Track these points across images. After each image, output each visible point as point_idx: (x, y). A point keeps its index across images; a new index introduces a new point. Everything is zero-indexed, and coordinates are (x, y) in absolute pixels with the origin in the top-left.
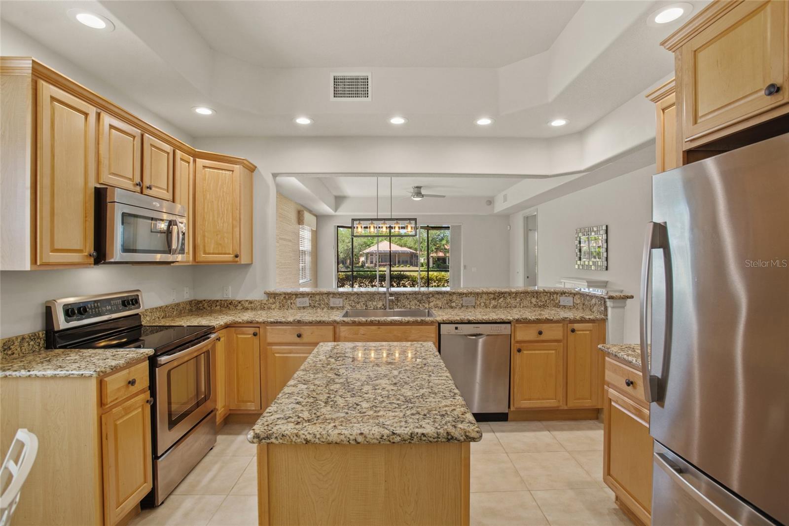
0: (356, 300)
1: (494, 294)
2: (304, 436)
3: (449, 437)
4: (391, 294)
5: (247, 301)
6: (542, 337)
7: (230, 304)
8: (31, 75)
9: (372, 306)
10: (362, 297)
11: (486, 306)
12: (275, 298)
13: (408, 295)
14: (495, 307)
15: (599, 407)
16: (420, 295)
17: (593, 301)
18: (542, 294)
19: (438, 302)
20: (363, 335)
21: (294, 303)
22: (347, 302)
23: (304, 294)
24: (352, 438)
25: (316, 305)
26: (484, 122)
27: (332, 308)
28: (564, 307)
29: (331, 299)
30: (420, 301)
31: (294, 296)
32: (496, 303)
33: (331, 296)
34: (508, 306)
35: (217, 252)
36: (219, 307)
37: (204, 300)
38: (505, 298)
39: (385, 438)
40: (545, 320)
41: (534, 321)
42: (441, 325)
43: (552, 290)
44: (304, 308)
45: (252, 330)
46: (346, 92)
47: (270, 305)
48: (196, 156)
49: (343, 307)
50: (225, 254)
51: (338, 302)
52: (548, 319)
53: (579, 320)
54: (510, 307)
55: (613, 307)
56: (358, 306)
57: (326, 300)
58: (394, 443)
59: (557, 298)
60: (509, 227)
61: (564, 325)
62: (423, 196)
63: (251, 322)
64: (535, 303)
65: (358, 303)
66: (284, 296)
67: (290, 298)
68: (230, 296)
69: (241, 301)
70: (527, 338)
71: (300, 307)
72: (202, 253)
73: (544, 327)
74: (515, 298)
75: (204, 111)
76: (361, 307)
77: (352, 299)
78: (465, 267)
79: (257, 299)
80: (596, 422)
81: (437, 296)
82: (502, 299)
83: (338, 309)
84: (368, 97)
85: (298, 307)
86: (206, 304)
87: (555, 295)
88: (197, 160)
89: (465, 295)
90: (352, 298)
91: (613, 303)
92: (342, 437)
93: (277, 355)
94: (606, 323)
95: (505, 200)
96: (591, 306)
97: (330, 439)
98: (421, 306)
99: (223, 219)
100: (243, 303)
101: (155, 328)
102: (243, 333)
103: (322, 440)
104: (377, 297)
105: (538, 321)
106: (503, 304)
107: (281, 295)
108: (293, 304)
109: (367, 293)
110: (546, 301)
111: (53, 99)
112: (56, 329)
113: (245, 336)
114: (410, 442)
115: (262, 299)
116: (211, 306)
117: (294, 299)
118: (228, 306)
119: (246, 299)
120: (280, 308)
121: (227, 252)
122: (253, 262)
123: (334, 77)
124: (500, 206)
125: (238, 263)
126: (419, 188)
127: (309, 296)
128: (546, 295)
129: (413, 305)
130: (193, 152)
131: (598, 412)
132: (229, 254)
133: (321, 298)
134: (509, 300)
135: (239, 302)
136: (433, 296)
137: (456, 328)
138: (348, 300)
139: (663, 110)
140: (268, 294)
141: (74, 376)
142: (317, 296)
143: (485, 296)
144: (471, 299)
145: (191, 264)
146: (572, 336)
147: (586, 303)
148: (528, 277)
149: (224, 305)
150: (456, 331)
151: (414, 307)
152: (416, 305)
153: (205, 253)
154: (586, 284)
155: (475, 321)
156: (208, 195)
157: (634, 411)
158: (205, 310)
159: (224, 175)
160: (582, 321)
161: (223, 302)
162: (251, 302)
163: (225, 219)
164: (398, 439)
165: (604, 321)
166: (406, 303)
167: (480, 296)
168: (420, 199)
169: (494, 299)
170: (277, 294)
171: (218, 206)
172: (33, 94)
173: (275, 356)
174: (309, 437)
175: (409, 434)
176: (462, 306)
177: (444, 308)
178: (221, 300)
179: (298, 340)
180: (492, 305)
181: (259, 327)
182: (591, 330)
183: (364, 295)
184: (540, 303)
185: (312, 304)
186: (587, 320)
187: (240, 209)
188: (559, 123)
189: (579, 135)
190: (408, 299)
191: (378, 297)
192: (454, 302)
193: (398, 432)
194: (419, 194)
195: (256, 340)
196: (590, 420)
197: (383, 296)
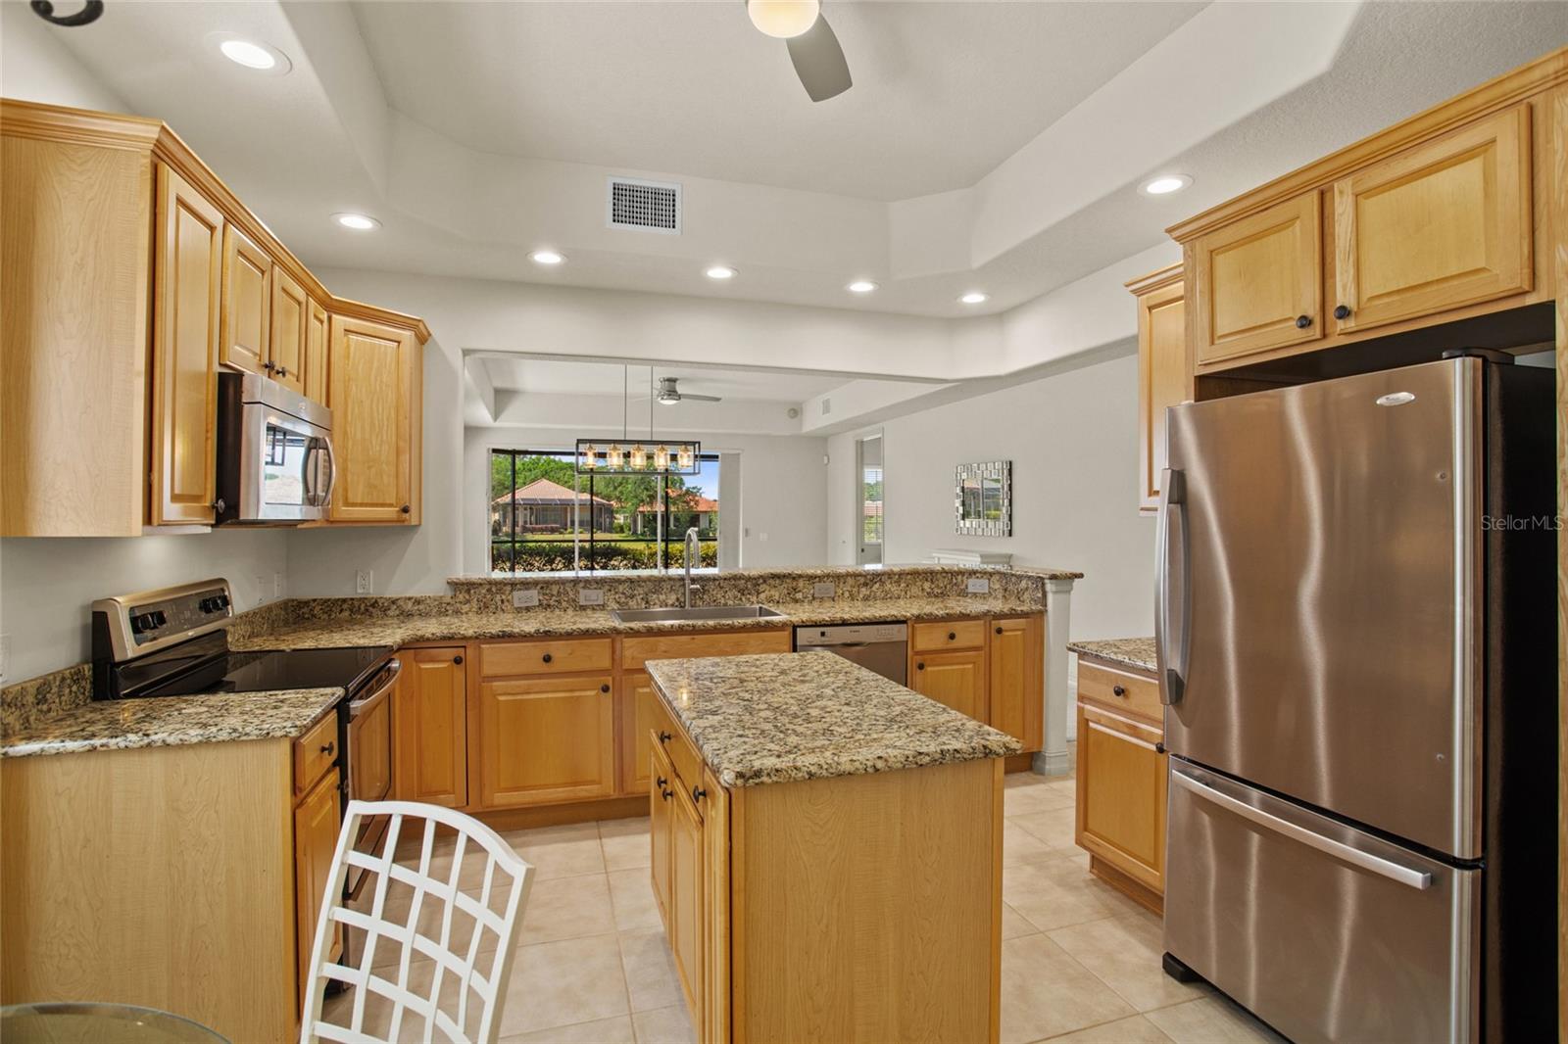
0: (629, 592)
1: (865, 576)
2: (806, 769)
3: (987, 751)
4: (694, 580)
5: (410, 599)
6: (955, 644)
7: (373, 606)
8: (149, 152)
9: (657, 601)
10: (639, 586)
11: (852, 597)
12: (468, 591)
13: (722, 582)
14: (866, 599)
15: (1035, 750)
16: (743, 582)
17: (1023, 584)
18: (939, 576)
19: (773, 592)
20: (665, 652)
21: (508, 601)
22: (611, 596)
23: (528, 584)
24: (869, 764)
25: (552, 602)
26: (862, 287)
27: (583, 608)
28: (975, 595)
29: (581, 591)
30: (742, 592)
31: (509, 588)
32: (868, 593)
33: (582, 585)
34: (887, 597)
35: (369, 501)
36: (346, 614)
37: (315, 600)
38: (883, 583)
39: (911, 759)
40: (959, 616)
41: (943, 617)
42: (798, 629)
43: (956, 569)
44: (528, 609)
45: (451, 653)
46: (635, 215)
47: (458, 605)
48: (332, 307)
49: (603, 606)
50: (383, 505)
51: (596, 596)
52: (963, 614)
53: (1007, 615)
54: (891, 598)
55: (1055, 593)
56: (632, 603)
57: (571, 593)
58: (921, 765)
59: (962, 581)
60: (826, 458)
61: (985, 622)
62: (679, 397)
63: (451, 638)
64: (929, 590)
65: (632, 597)
66: (488, 587)
67: (500, 591)
68: (371, 591)
69: (397, 600)
70: (932, 647)
71: (520, 608)
72: (341, 504)
73: (957, 627)
74: (898, 582)
75: (356, 222)
76: (638, 604)
77: (621, 591)
78: (747, 532)
79: (431, 595)
80: (1031, 774)
81: (771, 581)
82: (877, 585)
83: (594, 609)
84: (674, 227)
85: (516, 609)
86: (318, 608)
87: (960, 577)
88: (334, 316)
89: (817, 579)
90: (621, 588)
91: (1057, 585)
92: (857, 764)
93: (501, 698)
94: (1045, 618)
95: (827, 409)
96: (1018, 593)
97: (842, 768)
98: (744, 599)
99: (380, 438)
100: (400, 603)
101: (242, 655)
102: (433, 660)
103: (831, 771)
104: (666, 586)
105: (949, 618)
106: (878, 594)
107: (481, 584)
108: (506, 603)
109: (649, 579)
110: (946, 587)
111: (180, 201)
112: (118, 658)
113: (436, 666)
114: (941, 763)
115: (442, 594)
116: (329, 612)
117: (507, 592)
118: (367, 610)
119: (408, 595)
120: (480, 611)
121: (388, 502)
122: (423, 523)
123: (614, 184)
124: (814, 421)
125: (406, 523)
126: (673, 381)
127: (538, 587)
128: (944, 577)
129: (730, 599)
130: (328, 301)
131: (1032, 759)
132: (391, 505)
133: (561, 590)
134: (888, 586)
135: (393, 602)
136: (765, 582)
137: (823, 634)
138: (613, 592)
139: (1150, 308)
140: (456, 584)
141: (250, 738)
142: (554, 586)
143: (850, 581)
144: (829, 585)
145: (318, 525)
146: (996, 640)
147: (1011, 587)
148: (863, 550)
149: (360, 608)
150: (823, 639)
151: (731, 602)
152: (735, 598)
153: (347, 504)
154: (979, 559)
155: (853, 621)
156: (354, 388)
157: (1126, 730)
158: (315, 620)
159: (383, 349)
160: (1013, 615)
161: (356, 603)
162: (418, 602)
163: (385, 438)
164: (928, 759)
165: (1042, 613)
166: (719, 596)
167: (842, 580)
168: (675, 402)
169: (865, 584)
170: (474, 584)
171: (371, 408)
172: (151, 190)
173: (498, 700)
174: (813, 769)
175: (939, 751)
176: (814, 598)
177: (783, 603)
178: (352, 599)
179: (545, 668)
180: (861, 596)
181: (465, 647)
182: (1024, 630)
183: (645, 582)
184: (936, 590)
185: (545, 602)
186: (1018, 614)
187: (410, 418)
188: (974, 298)
189: (997, 317)
190: (721, 588)
191: (669, 587)
192: (800, 591)
193: (924, 750)
194: (672, 393)
195: (459, 673)
196: (1022, 771)
197: (678, 584)
